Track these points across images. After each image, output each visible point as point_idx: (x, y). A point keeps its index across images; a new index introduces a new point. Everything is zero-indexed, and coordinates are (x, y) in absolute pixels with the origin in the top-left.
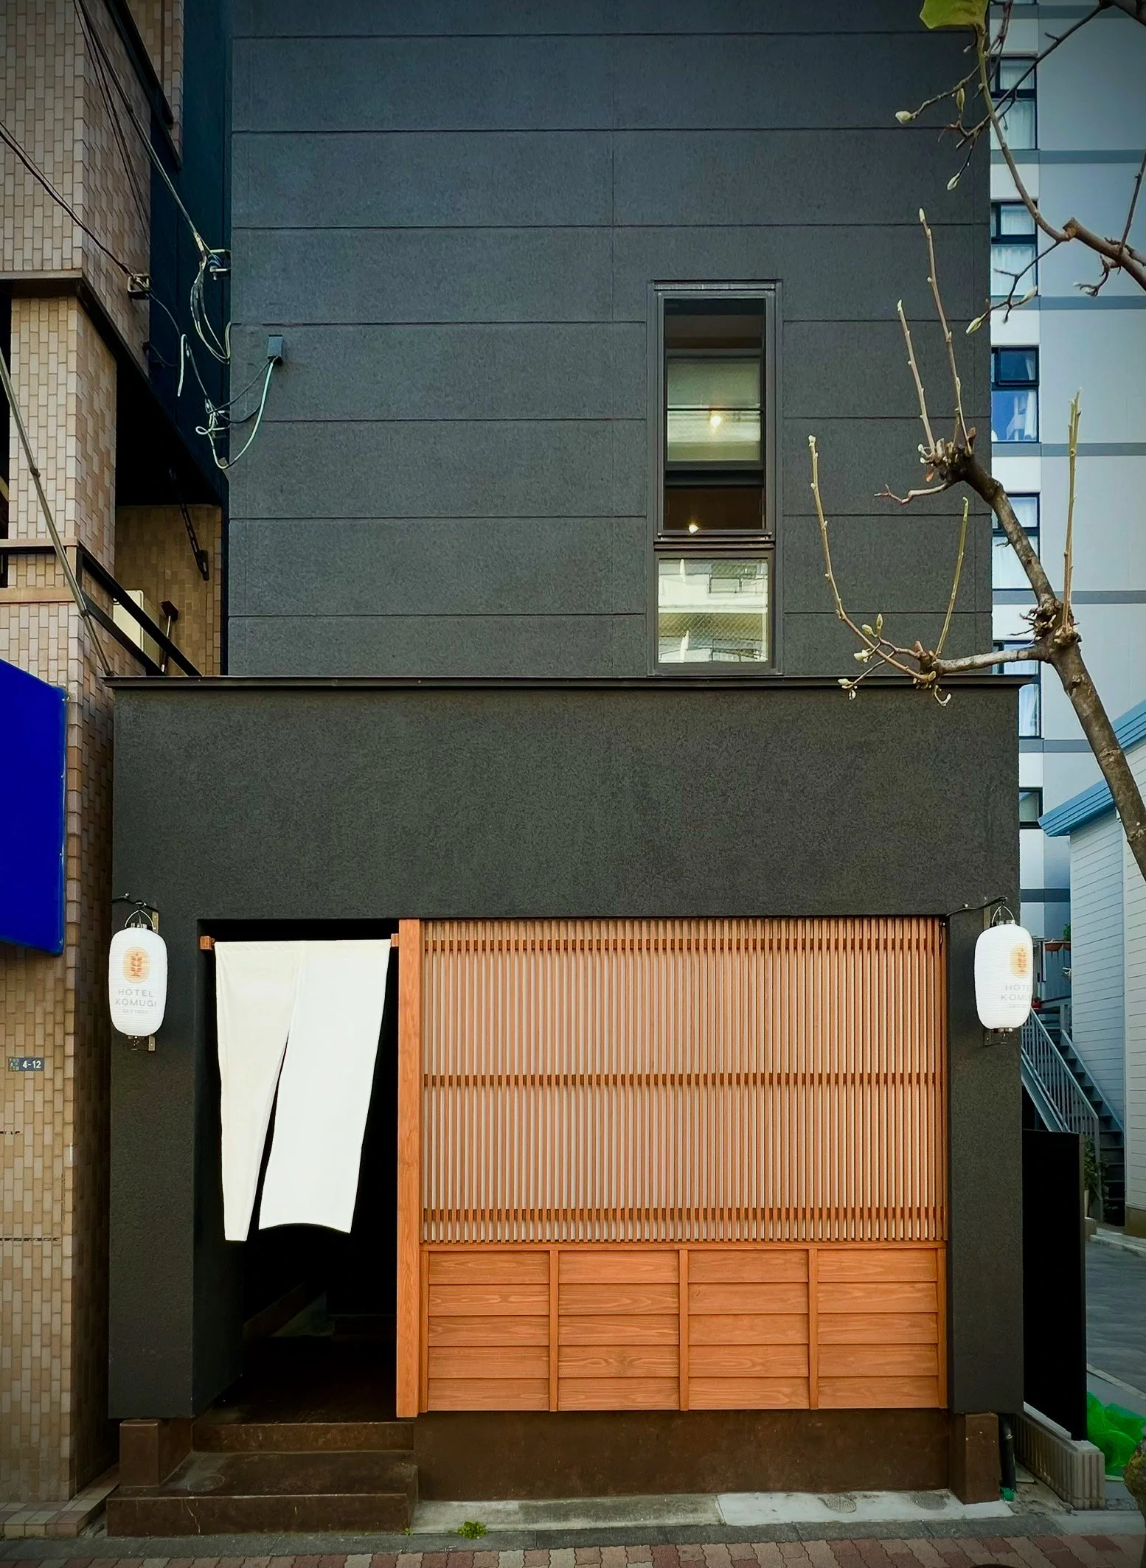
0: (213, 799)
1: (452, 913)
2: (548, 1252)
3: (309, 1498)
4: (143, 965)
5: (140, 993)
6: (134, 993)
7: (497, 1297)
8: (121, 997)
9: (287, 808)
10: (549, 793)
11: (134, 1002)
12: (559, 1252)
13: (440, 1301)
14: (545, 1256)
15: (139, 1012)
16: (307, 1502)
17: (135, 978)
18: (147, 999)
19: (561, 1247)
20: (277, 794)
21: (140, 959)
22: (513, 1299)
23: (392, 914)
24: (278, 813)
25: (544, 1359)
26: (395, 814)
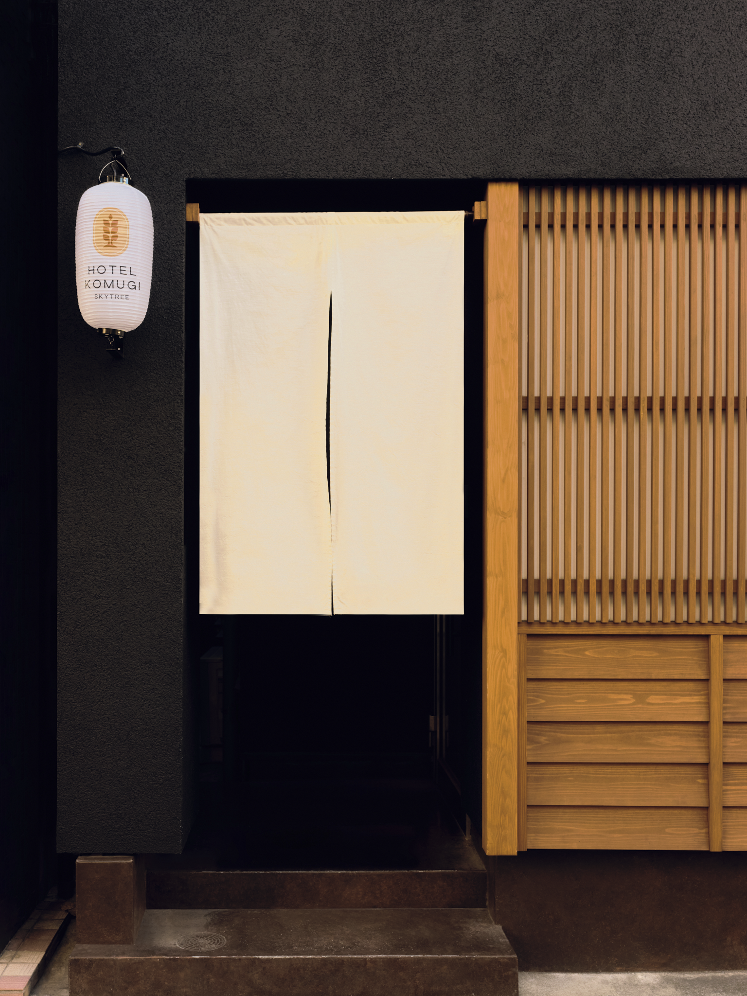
0: (208, 15)
1: (569, 171)
2: (707, 637)
3: (372, 959)
4: (120, 231)
5: (117, 270)
6: (109, 269)
7: (629, 697)
8: (93, 277)
9: (321, 27)
10: (717, 8)
11: (109, 283)
12: (725, 637)
13: (543, 701)
14: (700, 644)
15: (117, 297)
16: (369, 965)
17: (109, 250)
18: (128, 278)
19: (728, 631)
20: (307, 8)
21: (115, 224)
22: (652, 699)
23: (481, 173)
24: (307, 35)
25: (700, 781)
26: (484, 36)
